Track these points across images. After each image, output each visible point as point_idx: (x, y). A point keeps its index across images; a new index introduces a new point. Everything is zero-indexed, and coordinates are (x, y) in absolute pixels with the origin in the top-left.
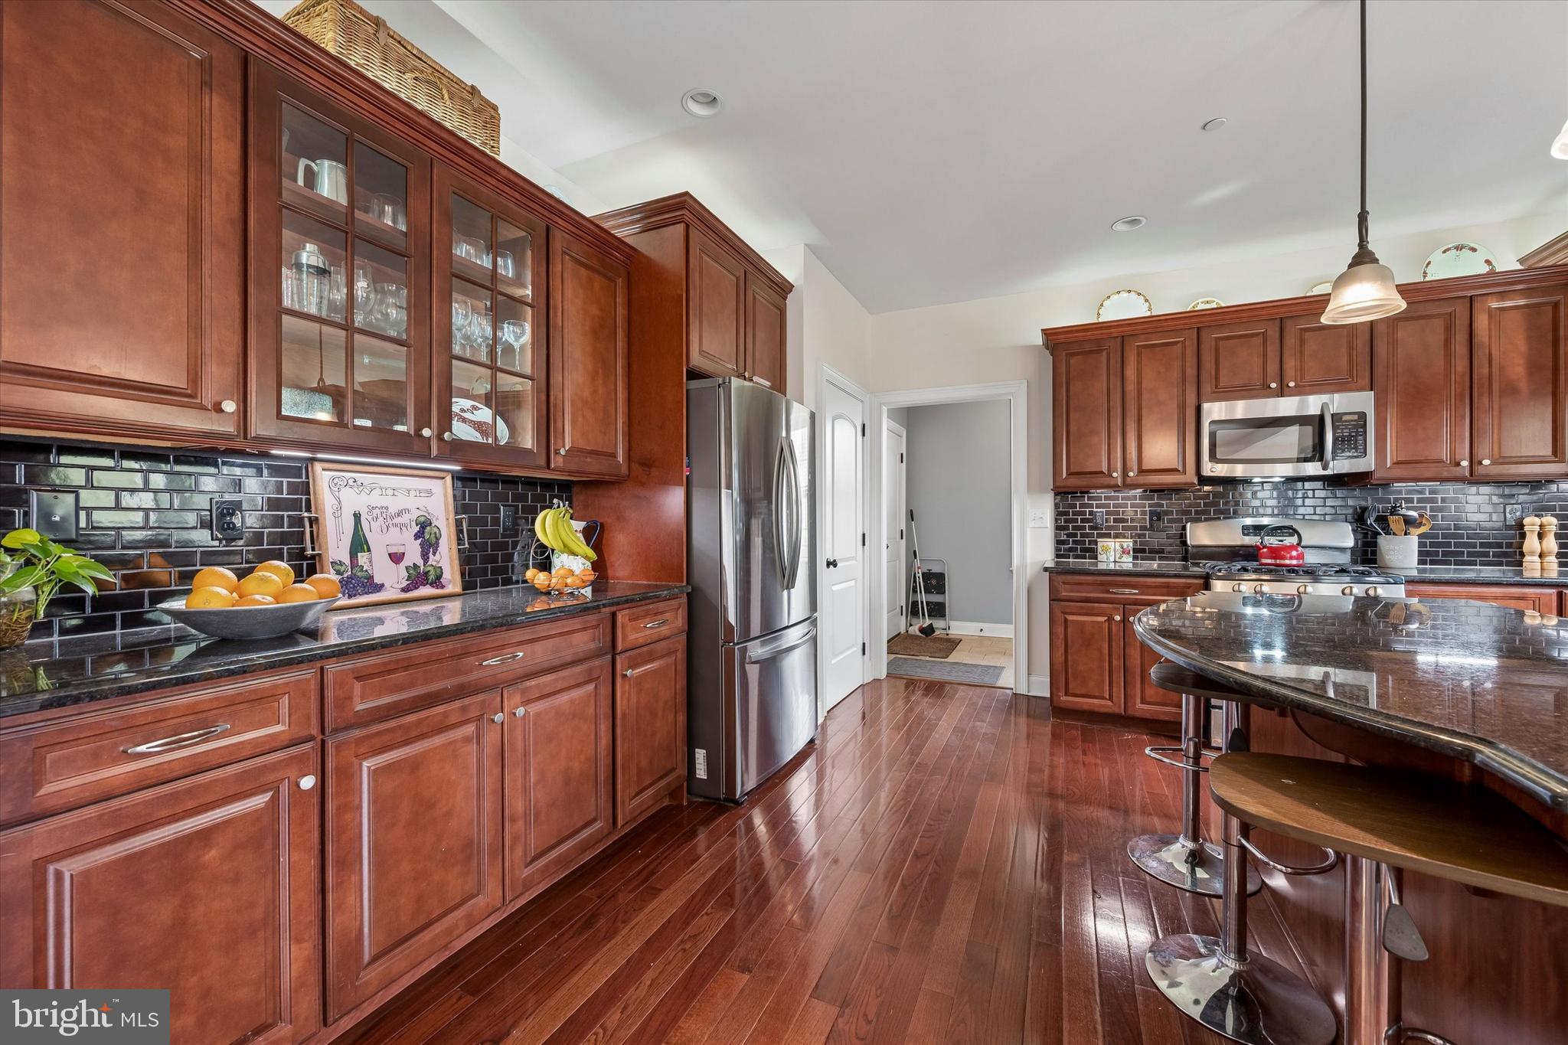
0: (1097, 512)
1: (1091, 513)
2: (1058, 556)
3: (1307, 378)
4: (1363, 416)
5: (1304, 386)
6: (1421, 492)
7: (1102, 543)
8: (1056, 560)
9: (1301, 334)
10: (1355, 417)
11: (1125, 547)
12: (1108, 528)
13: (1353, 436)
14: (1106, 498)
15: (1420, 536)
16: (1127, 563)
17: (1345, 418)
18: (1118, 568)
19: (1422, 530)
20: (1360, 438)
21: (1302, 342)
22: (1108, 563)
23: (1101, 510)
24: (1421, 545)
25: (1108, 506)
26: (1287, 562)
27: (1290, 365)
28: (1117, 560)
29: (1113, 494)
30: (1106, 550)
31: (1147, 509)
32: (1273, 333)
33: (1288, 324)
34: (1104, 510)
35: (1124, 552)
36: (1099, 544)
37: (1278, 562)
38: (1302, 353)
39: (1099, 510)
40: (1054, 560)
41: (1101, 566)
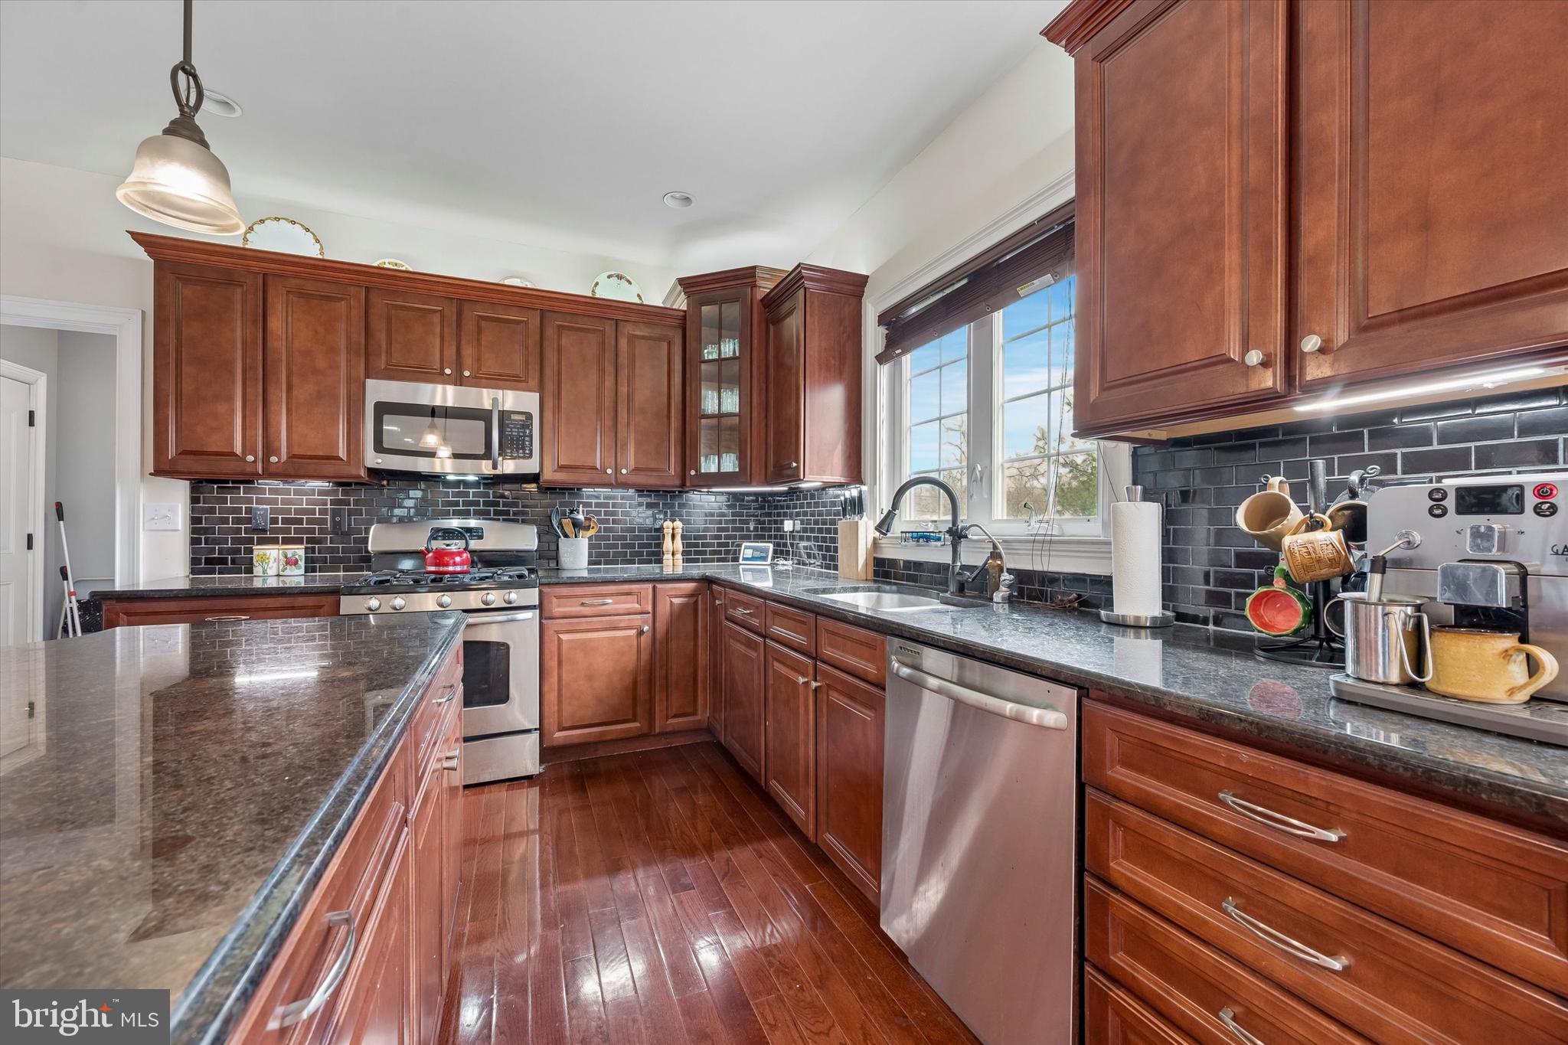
0: (258, 509)
1: (249, 511)
2: (193, 572)
3: (484, 370)
4: (529, 416)
5: (481, 378)
6: (598, 497)
7: (258, 550)
8: (191, 576)
9: (478, 321)
10: (523, 418)
11: (289, 555)
12: (274, 531)
13: (521, 436)
14: (271, 491)
15: (590, 538)
16: (296, 577)
17: (514, 417)
18: (281, 585)
19: (592, 532)
20: (527, 439)
21: (479, 330)
22: (265, 577)
23: (265, 506)
24: (591, 546)
25: (275, 502)
26: (451, 569)
27: (468, 352)
28: (281, 573)
29: (281, 486)
30: (264, 559)
31: (329, 506)
32: (451, 312)
33: (466, 306)
34: (268, 507)
35: (291, 562)
36: (255, 553)
37: (441, 569)
38: (479, 341)
39: (261, 507)
40: (188, 576)
41: (258, 584)
